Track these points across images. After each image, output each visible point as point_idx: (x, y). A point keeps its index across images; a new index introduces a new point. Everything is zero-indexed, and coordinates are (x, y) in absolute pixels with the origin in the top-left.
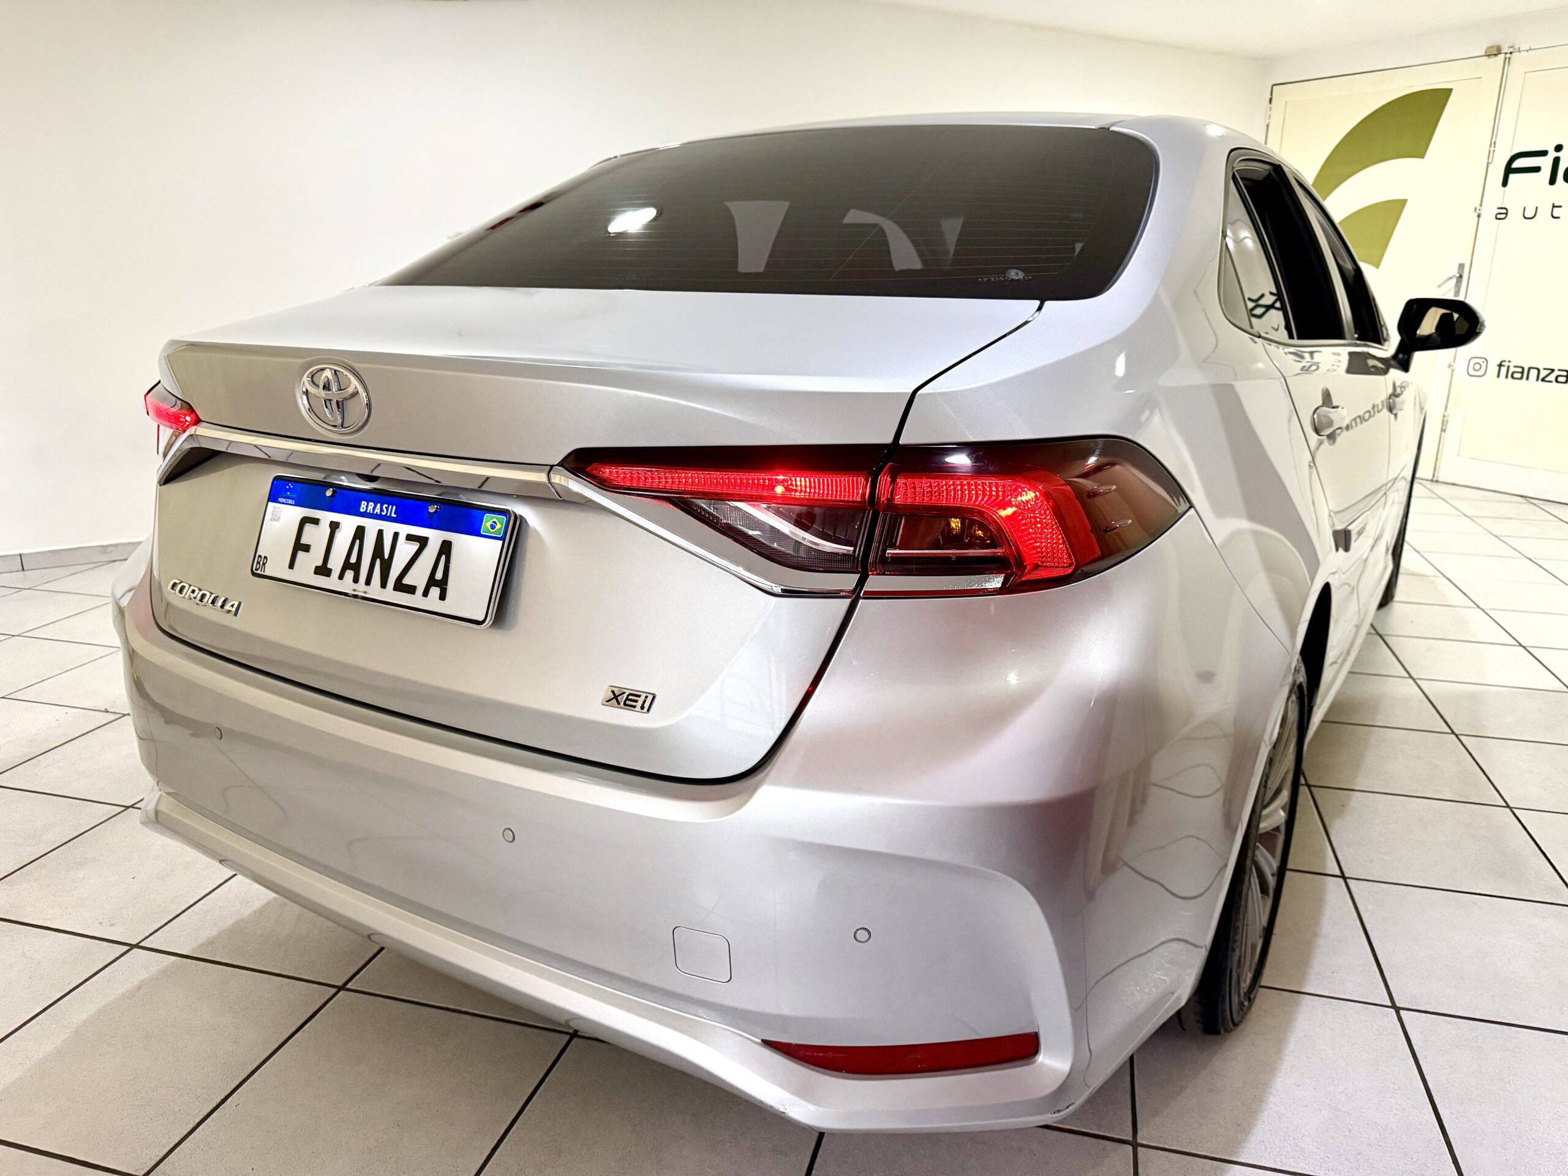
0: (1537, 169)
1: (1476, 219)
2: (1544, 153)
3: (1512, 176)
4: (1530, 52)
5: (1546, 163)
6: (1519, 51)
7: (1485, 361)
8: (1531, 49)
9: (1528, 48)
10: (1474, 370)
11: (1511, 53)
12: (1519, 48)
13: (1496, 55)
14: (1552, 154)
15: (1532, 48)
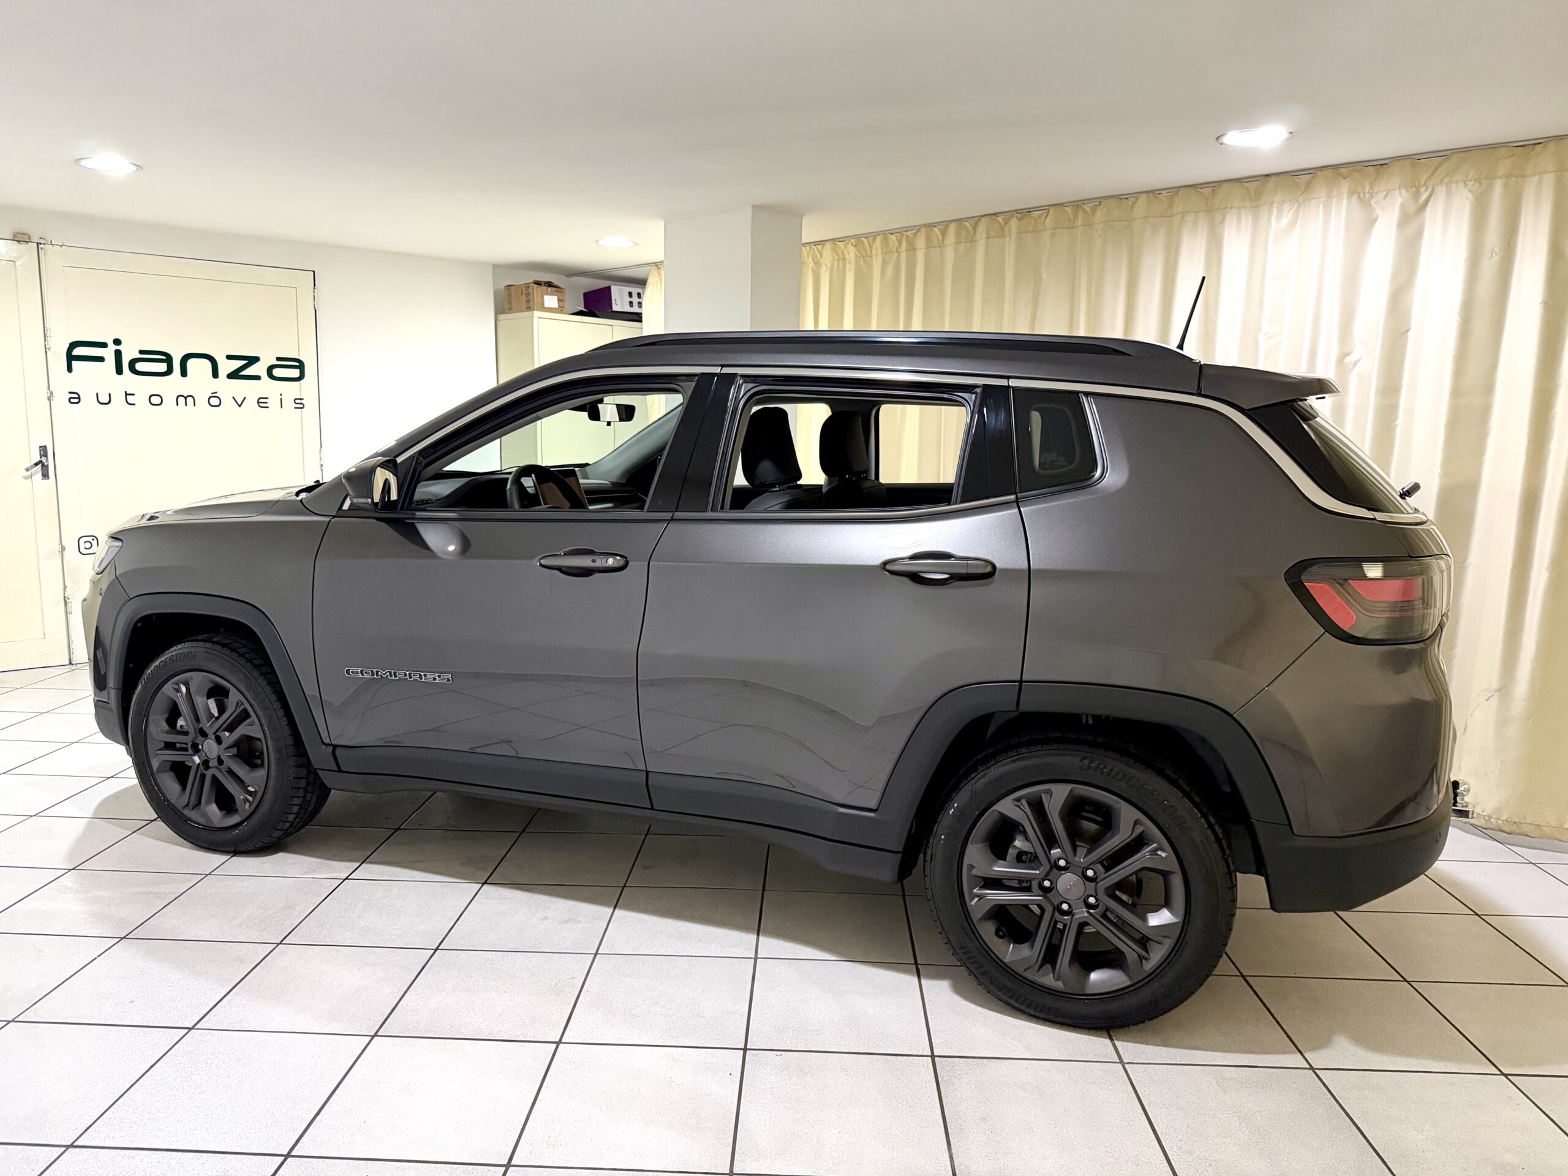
0: (101, 359)
1: (49, 402)
2: (104, 345)
3: (74, 363)
4: (63, 247)
5: (109, 353)
6: (51, 244)
7: (95, 539)
8: (64, 245)
9: (61, 244)
10: (86, 548)
11: (44, 244)
12: (51, 241)
13: (27, 242)
14: (112, 348)
15: (64, 243)
